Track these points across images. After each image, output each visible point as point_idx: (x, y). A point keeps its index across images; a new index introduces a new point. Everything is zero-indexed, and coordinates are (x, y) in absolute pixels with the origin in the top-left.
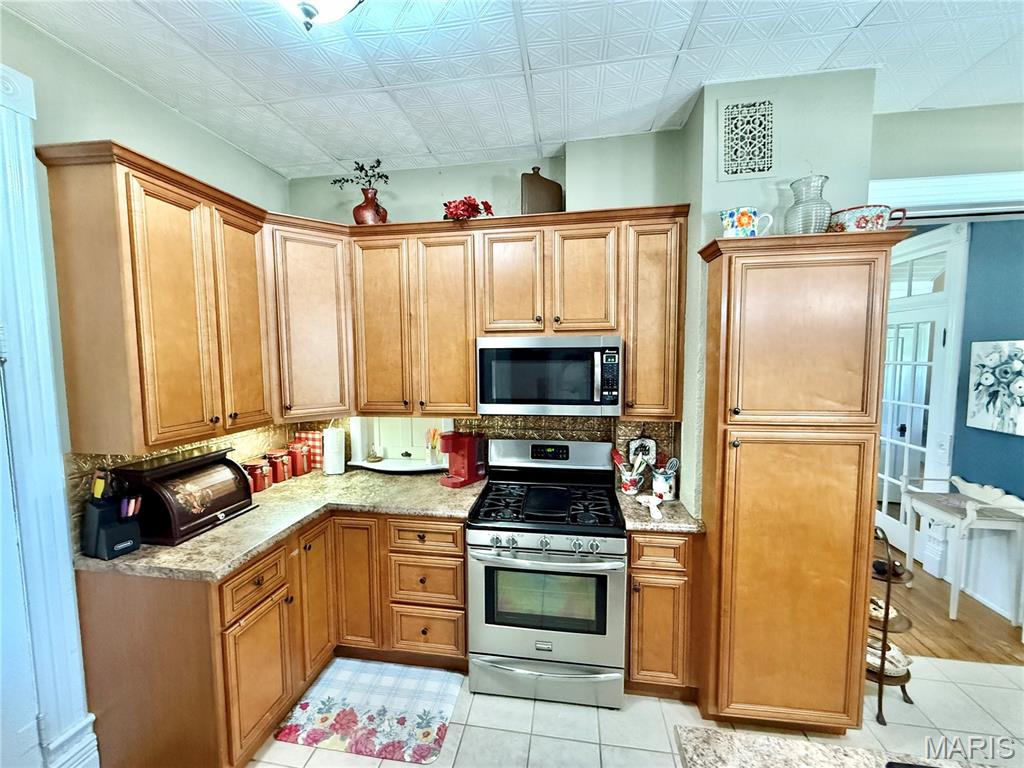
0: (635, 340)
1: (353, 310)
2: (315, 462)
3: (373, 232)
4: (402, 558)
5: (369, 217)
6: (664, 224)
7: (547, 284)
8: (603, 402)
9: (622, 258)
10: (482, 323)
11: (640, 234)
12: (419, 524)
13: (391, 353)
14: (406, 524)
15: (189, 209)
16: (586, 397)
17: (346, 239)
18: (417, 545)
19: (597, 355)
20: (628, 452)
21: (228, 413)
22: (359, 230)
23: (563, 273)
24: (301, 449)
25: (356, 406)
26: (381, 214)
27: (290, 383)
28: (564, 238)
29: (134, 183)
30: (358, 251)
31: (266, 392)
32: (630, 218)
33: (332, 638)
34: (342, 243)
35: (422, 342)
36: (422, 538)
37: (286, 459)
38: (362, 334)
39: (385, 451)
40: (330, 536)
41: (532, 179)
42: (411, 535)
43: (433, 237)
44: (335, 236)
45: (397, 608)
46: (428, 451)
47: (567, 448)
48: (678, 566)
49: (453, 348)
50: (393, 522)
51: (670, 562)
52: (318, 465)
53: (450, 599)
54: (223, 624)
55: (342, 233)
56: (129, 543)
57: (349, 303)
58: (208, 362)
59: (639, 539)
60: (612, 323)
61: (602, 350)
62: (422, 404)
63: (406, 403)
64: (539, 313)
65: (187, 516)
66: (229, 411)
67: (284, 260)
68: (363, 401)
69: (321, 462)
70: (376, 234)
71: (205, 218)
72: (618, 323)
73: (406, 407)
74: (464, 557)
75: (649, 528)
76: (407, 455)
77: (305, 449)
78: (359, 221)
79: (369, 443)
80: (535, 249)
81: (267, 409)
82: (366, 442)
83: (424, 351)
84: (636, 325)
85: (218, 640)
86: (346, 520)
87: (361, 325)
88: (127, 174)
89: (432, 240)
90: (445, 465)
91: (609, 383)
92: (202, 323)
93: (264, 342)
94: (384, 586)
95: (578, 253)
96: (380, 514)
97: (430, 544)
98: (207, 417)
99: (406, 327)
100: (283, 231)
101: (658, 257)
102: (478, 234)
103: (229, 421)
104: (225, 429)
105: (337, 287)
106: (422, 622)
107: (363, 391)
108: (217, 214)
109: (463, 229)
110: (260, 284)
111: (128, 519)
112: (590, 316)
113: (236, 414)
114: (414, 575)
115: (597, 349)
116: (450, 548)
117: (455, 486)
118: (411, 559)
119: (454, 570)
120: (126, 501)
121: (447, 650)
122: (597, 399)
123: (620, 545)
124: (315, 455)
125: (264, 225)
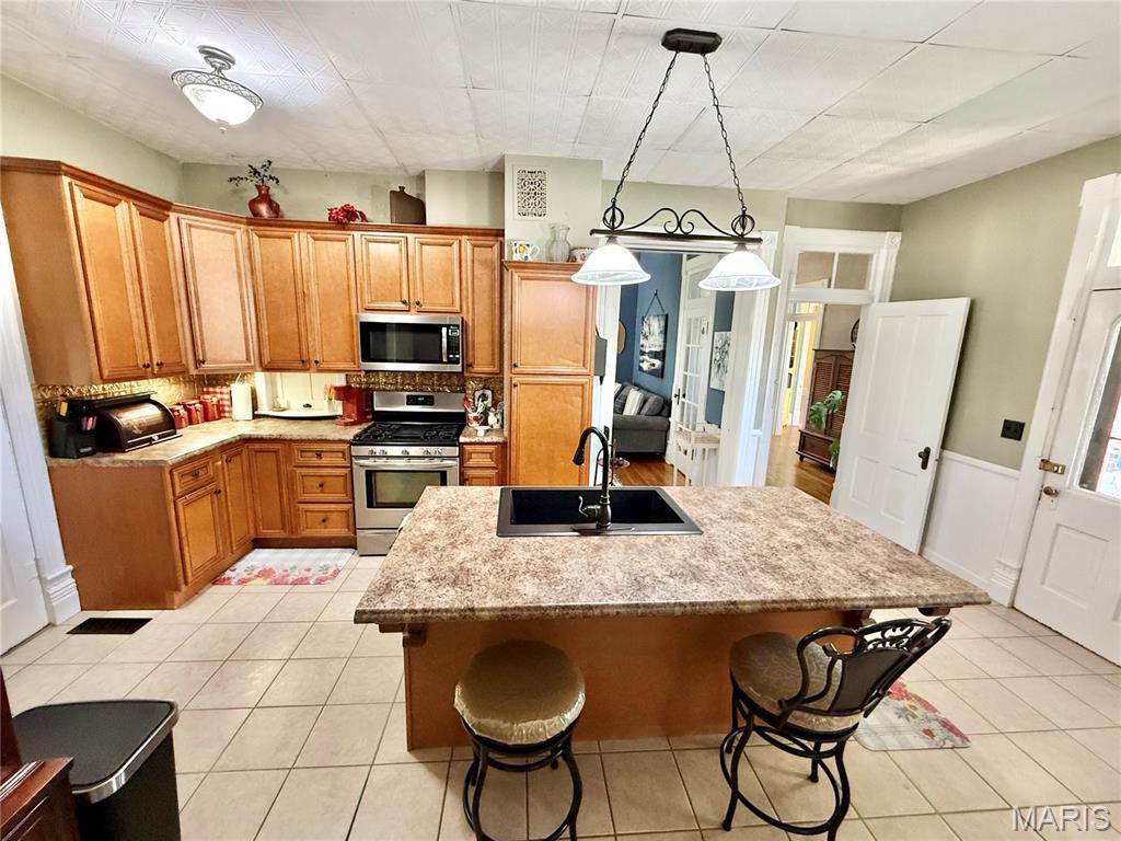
0: (473, 320)
1: (253, 286)
2: (224, 412)
3: (267, 223)
4: (305, 471)
5: (263, 209)
6: (489, 240)
7: (411, 277)
8: (450, 361)
9: (463, 262)
10: (362, 304)
11: (474, 246)
12: (317, 446)
13: (289, 323)
14: (307, 446)
15: (114, 206)
16: (437, 358)
17: (243, 227)
18: (315, 461)
19: (444, 330)
20: (474, 399)
21: (155, 363)
22: (255, 220)
23: (422, 269)
24: (212, 399)
25: (261, 363)
26: (274, 208)
27: (202, 343)
28: (422, 244)
29: (76, 189)
30: (256, 238)
31: (182, 347)
32: (468, 234)
33: (252, 531)
34: (240, 232)
35: (314, 312)
36: (319, 455)
37: (198, 406)
38: (262, 306)
39: (288, 403)
40: (245, 456)
41: (399, 196)
42: (310, 454)
43: (320, 233)
44: (234, 225)
45: (302, 506)
46: (326, 402)
47: (432, 397)
48: (493, 464)
49: (340, 320)
50: (295, 446)
51: (487, 461)
52: (227, 415)
53: (342, 497)
54: (174, 494)
55: (241, 223)
56: (90, 449)
57: (249, 281)
58: (137, 323)
59: (467, 448)
60: (457, 308)
61: (448, 327)
62: (316, 362)
63: (303, 362)
64: (405, 298)
65: (130, 434)
66: (156, 360)
67: (190, 243)
68: (266, 359)
69: (230, 412)
70: (271, 226)
71: (125, 211)
72: (461, 308)
73: (304, 365)
74: (351, 467)
75: (473, 440)
76: (308, 406)
77: (215, 399)
78: (256, 214)
79: (274, 397)
80: (401, 250)
81: (184, 362)
82: (270, 395)
83: (317, 321)
84: (474, 309)
85: (172, 506)
86: (257, 446)
87: (262, 298)
88: (70, 184)
89: (319, 235)
90: (340, 412)
91: (452, 348)
92: (130, 294)
93: (177, 310)
94: (292, 492)
95: (431, 255)
96: (285, 440)
97: (325, 460)
98: (140, 364)
99: (301, 302)
100: (186, 220)
101: (486, 263)
102: (357, 234)
103: (156, 368)
104: (153, 374)
105: (238, 267)
106: (323, 514)
107: (266, 351)
108: (133, 208)
109: (344, 229)
110: (171, 263)
111: (87, 431)
112: (442, 302)
113: (162, 364)
114: (315, 483)
115: (445, 326)
116: (339, 461)
117: (346, 424)
118: (312, 471)
119: (345, 476)
120: (85, 419)
121: (342, 532)
122: (445, 360)
123: (455, 451)
124: (224, 406)
125: (170, 214)
